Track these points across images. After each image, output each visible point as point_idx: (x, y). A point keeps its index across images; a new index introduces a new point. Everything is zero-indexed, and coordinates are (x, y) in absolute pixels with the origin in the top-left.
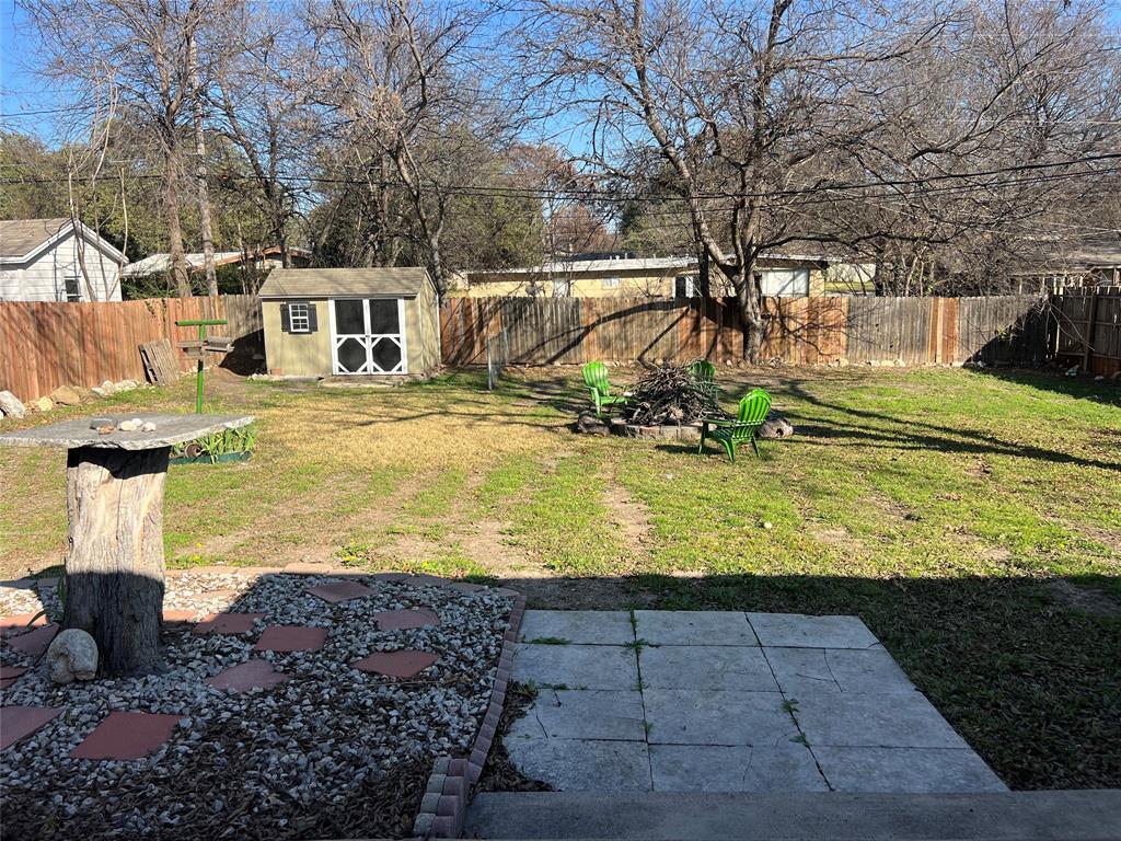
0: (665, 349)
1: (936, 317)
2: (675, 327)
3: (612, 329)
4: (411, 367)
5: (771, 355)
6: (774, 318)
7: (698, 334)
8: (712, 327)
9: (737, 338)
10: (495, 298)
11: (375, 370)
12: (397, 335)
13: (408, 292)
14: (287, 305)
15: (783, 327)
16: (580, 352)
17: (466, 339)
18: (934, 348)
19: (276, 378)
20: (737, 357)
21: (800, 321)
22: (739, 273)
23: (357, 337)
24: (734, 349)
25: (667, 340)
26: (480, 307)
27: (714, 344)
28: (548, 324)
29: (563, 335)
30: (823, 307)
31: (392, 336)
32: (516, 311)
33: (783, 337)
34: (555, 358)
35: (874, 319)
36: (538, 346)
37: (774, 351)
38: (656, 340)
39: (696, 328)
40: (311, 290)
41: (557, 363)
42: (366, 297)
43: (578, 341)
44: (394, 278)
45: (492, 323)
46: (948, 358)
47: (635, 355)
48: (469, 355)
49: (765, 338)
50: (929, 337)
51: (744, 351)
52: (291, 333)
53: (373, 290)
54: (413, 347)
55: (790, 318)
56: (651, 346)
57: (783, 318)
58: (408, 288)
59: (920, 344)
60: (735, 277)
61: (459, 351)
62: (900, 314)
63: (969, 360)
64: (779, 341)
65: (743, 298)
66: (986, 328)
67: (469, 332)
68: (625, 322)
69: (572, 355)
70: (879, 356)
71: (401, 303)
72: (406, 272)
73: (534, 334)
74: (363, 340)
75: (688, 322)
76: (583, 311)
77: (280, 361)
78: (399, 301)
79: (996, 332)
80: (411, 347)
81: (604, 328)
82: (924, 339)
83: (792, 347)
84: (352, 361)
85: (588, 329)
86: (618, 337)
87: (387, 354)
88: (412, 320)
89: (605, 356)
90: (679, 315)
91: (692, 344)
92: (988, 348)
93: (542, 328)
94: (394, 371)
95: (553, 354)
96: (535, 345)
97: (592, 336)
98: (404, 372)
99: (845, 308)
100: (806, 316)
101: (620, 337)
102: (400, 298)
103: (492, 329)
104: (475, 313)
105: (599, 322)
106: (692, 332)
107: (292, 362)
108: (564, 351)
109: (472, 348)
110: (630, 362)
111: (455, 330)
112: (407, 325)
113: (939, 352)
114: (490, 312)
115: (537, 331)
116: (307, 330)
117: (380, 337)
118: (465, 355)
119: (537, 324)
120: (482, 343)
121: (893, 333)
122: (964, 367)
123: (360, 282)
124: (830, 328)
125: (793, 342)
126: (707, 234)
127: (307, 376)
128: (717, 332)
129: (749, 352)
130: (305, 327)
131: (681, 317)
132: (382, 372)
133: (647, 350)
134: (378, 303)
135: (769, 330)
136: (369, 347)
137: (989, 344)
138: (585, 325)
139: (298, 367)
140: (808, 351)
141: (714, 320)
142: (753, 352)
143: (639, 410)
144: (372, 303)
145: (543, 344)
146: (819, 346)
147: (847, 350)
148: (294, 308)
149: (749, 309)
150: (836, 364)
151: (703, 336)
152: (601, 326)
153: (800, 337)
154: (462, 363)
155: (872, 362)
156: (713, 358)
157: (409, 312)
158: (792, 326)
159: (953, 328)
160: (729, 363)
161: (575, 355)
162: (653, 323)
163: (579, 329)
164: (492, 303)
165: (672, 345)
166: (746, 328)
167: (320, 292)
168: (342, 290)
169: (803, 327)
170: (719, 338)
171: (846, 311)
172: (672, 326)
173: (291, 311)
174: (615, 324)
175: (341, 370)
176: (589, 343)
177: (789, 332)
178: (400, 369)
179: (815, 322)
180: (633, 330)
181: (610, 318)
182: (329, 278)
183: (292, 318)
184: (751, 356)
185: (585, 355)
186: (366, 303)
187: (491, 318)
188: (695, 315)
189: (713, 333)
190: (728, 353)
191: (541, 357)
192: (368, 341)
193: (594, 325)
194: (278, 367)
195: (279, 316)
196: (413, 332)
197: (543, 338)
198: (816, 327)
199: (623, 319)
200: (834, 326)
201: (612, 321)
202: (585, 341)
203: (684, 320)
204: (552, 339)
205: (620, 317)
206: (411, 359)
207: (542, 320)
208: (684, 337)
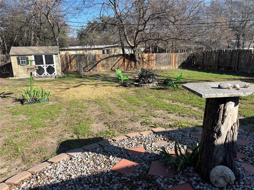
0: (117, 67)
1: (173, 58)
2: (119, 61)
3: (104, 62)
4: (58, 73)
5: (140, 67)
6: (141, 58)
7: (124, 63)
8: (127, 61)
9: (133, 63)
10: (74, 54)
11: (47, 74)
12: (53, 65)
13: (56, 53)
14: (19, 57)
15: (143, 61)
16: (97, 68)
17: (66, 66)
18: (172, 64)
19: (17, 78)
20: (133, 68)
21: (146, 59)
22: (135, 48)
23: (42, 66)
24: (133, 66)
25: (117, 64)
26: (70, 57)
27: (128, 65)
28: (88, 61)
29: (92, 64)
30: (151, 56)
31: (52, 65)
32: (80, 58)
33: (143, 63)
34: (91, 69)
35: (161, 58)
36: (86, 67)
37: (141, 66)
38: (115, 64)
39: (124, 61)
40: (26, 53)
41: (91, 71)
42: (43, 54)
43: (96, 65)
44: (51, 49)
45: (73, 61)
46: (175, 66)
47: (110, 68)
48: (68, 69)
49: (139, 63)
50: (171, 62)
51: (135, 66)
52: (21, 65)
53: (46, 52)
54: (58, 68)
55: (144, 58)
56: (114, 66)
57: (142, 58)
58: (56, 52)
59: (170, 63)
60: (134, 49)
61: (65, 69)
62: (166, 57)
63: (179, 67)
64: (142, 64)
65: (135, 54)
66: (182, 60)
67: (67, 63)
68: (107, 60)
69: (95, 69)
70: (162, 66)
71: (54, 56)
72: (54, 48)
73: (85, 64)
74: (43, 66)
75: (122, 60)
76: (97, 57)
77: (18, 73)
78: (53, 55)
79: (184, 60)
80: (57, 68)
81: (102, 62)
82: (170, 62)
83: (145, 65)
84: (40, 72)
85: (99, 62)
86: (106, 64)
87: (51, 70)
88: (57, 60)
89: (103, 69)
90: (120, 58)
91: (123, 65)
92: (182, 64)
93: (87, 62)
94: (53, 74)
95: (90, 69)
96: (85, 66)
97: (99, 64)
98: (56, 74)
99: (155, 56)
100: (147, 58)
101: (107, 64)
102: (54, 54)
103: (74, 63)
104: (69, 58)
105: (101, 60)
106: (123, 62)
107: (22, 73)
108: (93, 68)
109: (68, 68)
110: (109, 70)
111: (63, 63)
112: (56, 62)
113: (173, 65)
114: (73, 58)
115: (85, 63)
116: (26, 64)
117: (48, 65)
118: (66, 70)
119: (85, 61)
120: (71, 66)
121: (165, 61)
122: (178, 68)
123: (41, 50)
124: (152, 61)
125: (145, 64)
126: (128, 38)
127: (27, 77)
128: (129, 62)
129: (136, 66)
130: (25, 63)
131: (120, 59)
132: (49, 75)
133: (113, 67)
134: (47, 56)
135: (140, 61)
136: (45, 68)
137: (182, 63)
138: (98, 61)
139: (24, 75)
140: (148, 66)
141: (128, 59)
142: (137, 67)
143: (142, 80)
144: (45, 56)
145: (87, 66)
146: (150, 64)
147: (156, 65)
148: (21, 58)
149: (136, 56)
150: (154, 69)
151: (126, 63)
152: (101, 61)
153: (146, 63)
154: (66, 72)
155: (161, 68)
156: (128, 68)
157: (57, 58)
158: (145, 60)
159: (176, 60)
160: (132, 69)
161: (96, 68)
162: (114, 60)
163: (96, 62)
164: (73, 55)
165: (119, 65)
166: (135, 61)
167: (29, 53)
168: (36, 52)
169: (147, 60)
170: (129, 63)
171: (155, 57)
172: (118, 61)
173: (20, 59)
174: (105, 60)
175: (37, 75)
176: (99, 65)
177: (144, 62)
178: (55, 74)
179: (149, 59)
180: (110, 62)
181: (104, 59)
182: (31, 49)
183: (21, 61)
184: (136, 67)
185: (98, 68)
186: (44, 56)
187: (73, 60)
188: (123, 58)
189: (128, 62)
190: (131, 67)
191: (87, 69)
192: (45, 66)
193: (100, 61)
194: (17, 75)
195: (16, 60)
196: (58, 64)
197: (87, 65)
198: (149, 60)
199: (107, 59)
200: (153, 60)
201: (104, 60)
202: (98, 65)
203: (121, 59)
204: (90, 65)
205: (106, 59)
206: (58, 71)
207: (86, 60)
208: (121, 64)
